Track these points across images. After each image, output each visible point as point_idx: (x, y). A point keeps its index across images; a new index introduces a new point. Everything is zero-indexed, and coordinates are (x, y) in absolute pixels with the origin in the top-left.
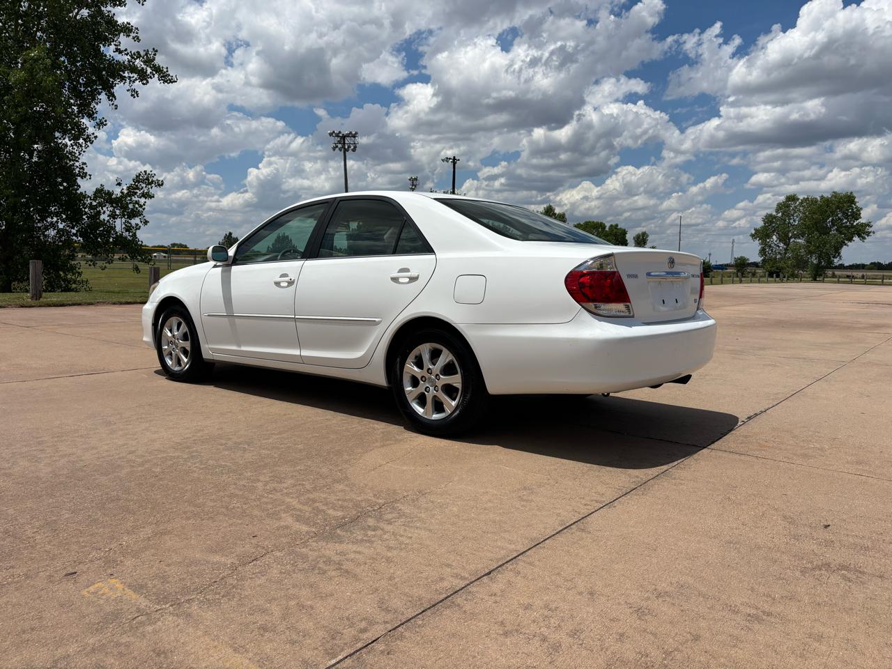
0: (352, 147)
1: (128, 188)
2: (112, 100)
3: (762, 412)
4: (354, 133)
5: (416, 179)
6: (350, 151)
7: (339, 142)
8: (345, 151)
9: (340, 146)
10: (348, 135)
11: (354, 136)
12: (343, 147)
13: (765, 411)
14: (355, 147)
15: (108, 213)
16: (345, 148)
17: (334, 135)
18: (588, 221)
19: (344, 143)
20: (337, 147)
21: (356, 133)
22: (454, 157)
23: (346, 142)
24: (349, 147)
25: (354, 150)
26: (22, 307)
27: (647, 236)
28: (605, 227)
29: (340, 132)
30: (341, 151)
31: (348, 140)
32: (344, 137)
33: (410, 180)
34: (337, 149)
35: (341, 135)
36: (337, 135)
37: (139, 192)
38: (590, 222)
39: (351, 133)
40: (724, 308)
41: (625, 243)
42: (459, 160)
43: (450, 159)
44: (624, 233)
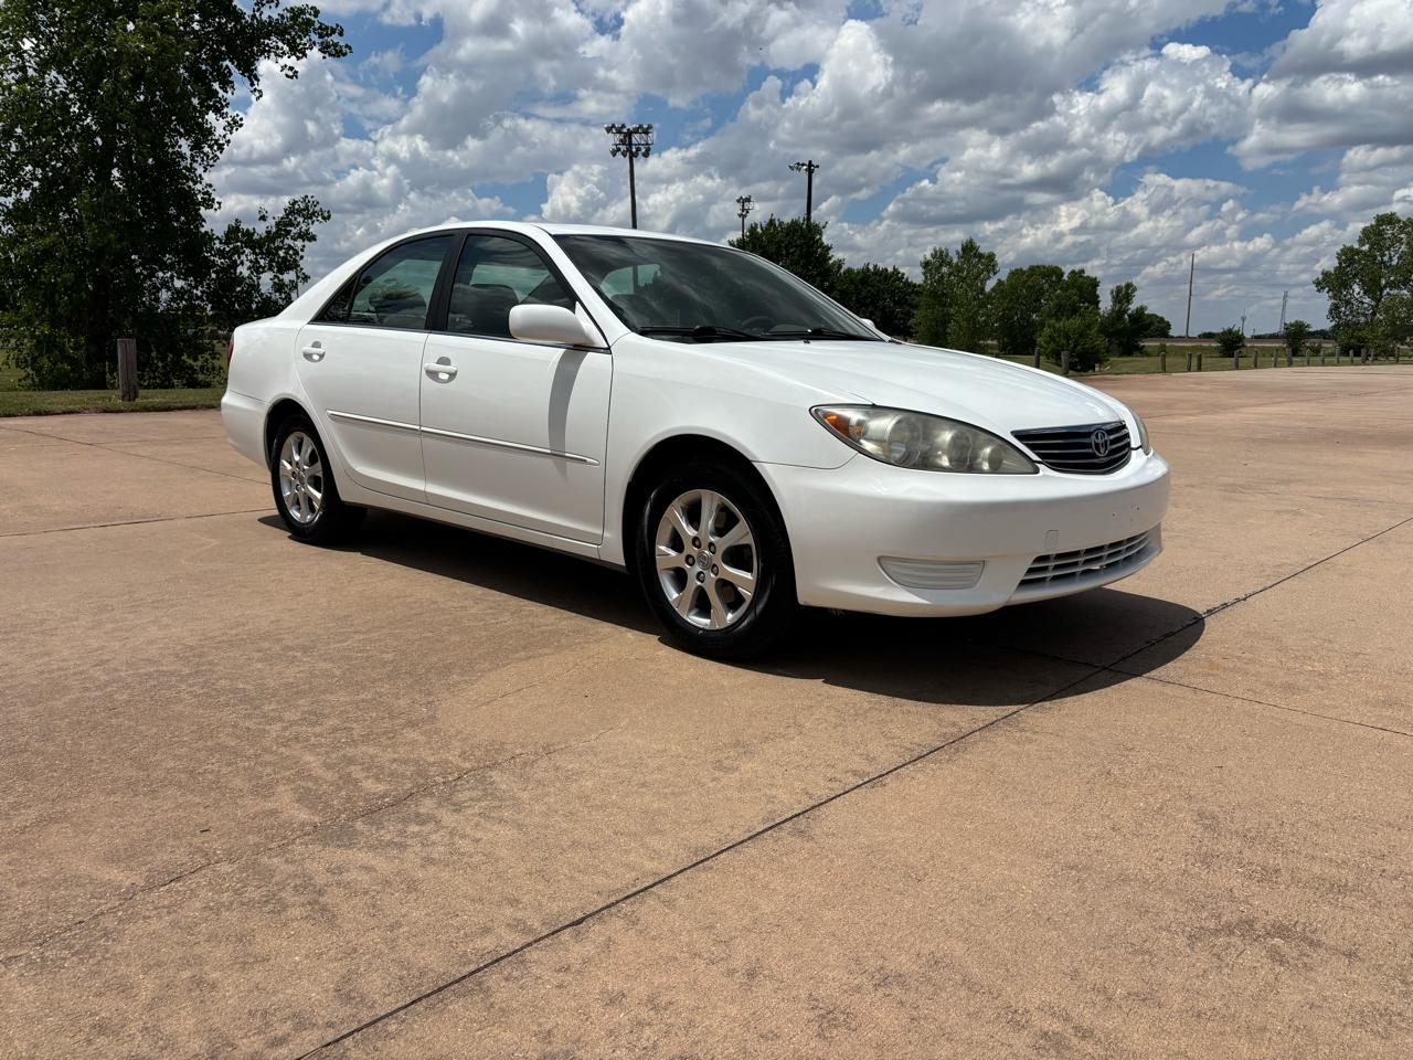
0: (643, 150)
1: (277, 224)
2: (253, 83)
3: (1238, 600)
4: (645, 126)
5: (748, 200)
6: (640, 155)
7: (623, 142)
8: (633, 156)
9: (623, 148)
10: (636, 131)
11: (646, 132)
12: (629, 150)
13: (1245, 599)
14: (648, 150)
15: (248, 264)
16: (631, 152)
17: (614, 131)
18: (1035, 264)
19: (630, 144)
20: (619, 150)
21: (650, 127)
22: (810, 162)
23: (634, 141)
24: (638, 150)
25: (646, 155)
26: (106, 411)
27: (1135, 290)
28: (1063, 276)
29: (623, 126)
30: (625, 156)
31: (636, 138)
32: (629, 134)
33: (738, 201)
34: (619, 155)
35: (625, 130)
36: (619, 131)
37: (294, 231)
38: (1037, 266)
39: (641, 126)
40: (1242, 410)
41: (1095, 301)
42: (818, 167)
43: (803, 165)
44: (1094, 283)
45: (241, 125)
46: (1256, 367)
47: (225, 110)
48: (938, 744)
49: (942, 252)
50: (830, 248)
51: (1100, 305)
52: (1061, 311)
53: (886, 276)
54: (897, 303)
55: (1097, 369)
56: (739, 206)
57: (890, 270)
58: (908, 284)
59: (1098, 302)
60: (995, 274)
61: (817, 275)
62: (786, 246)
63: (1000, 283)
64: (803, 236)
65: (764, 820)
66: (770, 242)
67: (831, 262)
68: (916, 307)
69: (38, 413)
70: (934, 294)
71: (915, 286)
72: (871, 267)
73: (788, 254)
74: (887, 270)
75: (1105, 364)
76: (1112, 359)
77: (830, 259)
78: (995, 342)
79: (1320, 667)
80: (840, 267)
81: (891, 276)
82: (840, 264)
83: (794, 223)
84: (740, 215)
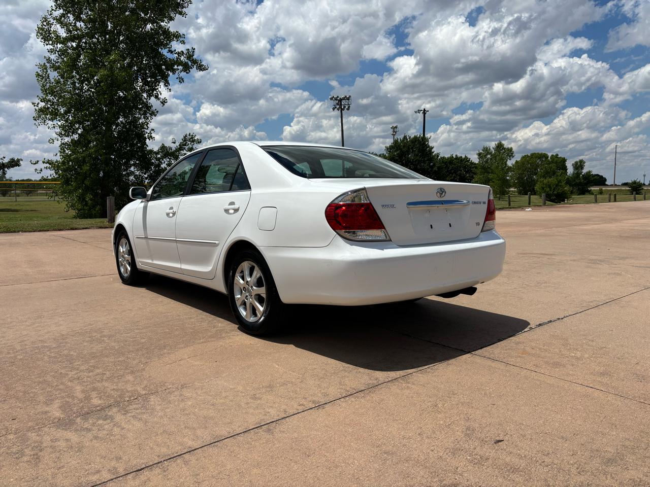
0: (347, 107)
1: (180, 145)
2: (167, 86)
3: (559, 319)
4: (348, 96)
5: (396, 127)
6: (345, 109)
7: (338, 104)
8: (342, 110)
9: (338, 107)
10: (344, 99)
11: (348, 99)
12: (341, 107)
13: (562, 319)
14: (349, 107)
15: (166, 162)
16: (341, 108)
17: (334, 99)
18: (533, 152)
19: (341, 105)
20: (336, 107)
21: (350, 97)
22: (424, 109)
23: (343, 103)
24: (344, 107)
25: (348, 109)
26: (101, 228)
28: (548, 157)
29: (338, 97)
30: (338, 110)
31: (343, 102)
32: (341, 100)
33: (392, 128)
34: (336, 109)
35: (338, 99)
36: (336, 99)
37: (186, 147)
38: (535, 153)
39: (346, 97)
40: (624, 221)
41: (565, 168)
42: (428, 111)
43: (421, 111)
44: (564, 160)
46: (645, 199)
47: (159, 96)
48: (363, 388)
49: (487, 148)
50: (433, 148)
51: (568, 171)
52: (547, 174)
53: (462, 160)
54: (467, 172)
55: (566, 202)
56: (392, 130)
57: (463, 157)
58: (472, 163)
59: (567, 169)
60: (513, 157)
61: (427, 160)
62: (412, 148)
63: (517, 162)
64: (420, 142)
65: (257, 424)
66: (404, 146)
67: (434, 154)
68: (475, 174)
69: (72, 229)
70: (483, 168)
71: (475, 164)
72: (454, 156)
73: (413, 151)
74: (462, 157)
75: (569, 199)
76: (573, 196)
77: (433, 152)
78: (516, 189)
79: (579, 354)
80: (438, 156)
81: (464, 160)
82: (438, 155)
83: (415, 137)
84: (393, 134)
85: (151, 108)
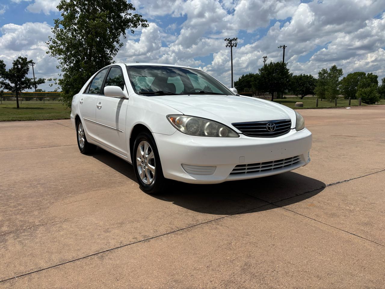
2: (124, 35)
4: (235, 38)
5: (266, 57)
6: (234, 47)
7: (229, 43)
8: (232, 47)
9: (229, 45)
10: (233, 40)
11: (236, 40)
12: (231, 45)
14: (236, 45)
16: (231, 46)
17: (227, 40)
18: (356, 72)
19: (231, 43)
20: (228, 45)
21: (237, 38)
22: (284, 45)
23: (232, 43)
24: (233, 45)
25: (236, 46)
28: (365, 75)
29: (229, 39)
32: (231, 41)
33: (263, 58)
34: (228, 46)
36: (228, 40)
41: (377, 82)
42: (286, 47)
43: (282, 46)
44: (376, 77)
45: (123, 45)
47: (119, 42)
49: (324, 70)
50: (289, 70)
51: (378, 84)
52: (364, 86)
53: (307, 77)
54: (310, 85)
55: (376, 103)
57: (309, 75)
58: (314, 79)
59: (378, 83)
60: (342, 75)
61: (285, 77)
62: (275, 70)
63: (344, 78)
64: (280, 66)
66: (270, 69)
67: (289, 74)
68: (316, 86)
70: (322, 82)
71: (316, 80)
72: (303, 75)
73: (276, 72)
74: (307, 75)
75: (379, 102)
76: (381, 100)
77: (289, 73)
78: (343, 96)
80: (292, 75)
81: (309, 77)
82: (292, 74)
83: (278, 63)
84: (264, 62)
85: (114, 48)
